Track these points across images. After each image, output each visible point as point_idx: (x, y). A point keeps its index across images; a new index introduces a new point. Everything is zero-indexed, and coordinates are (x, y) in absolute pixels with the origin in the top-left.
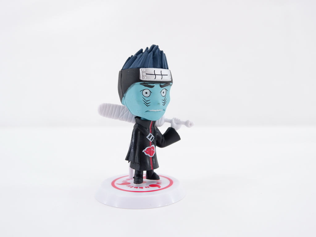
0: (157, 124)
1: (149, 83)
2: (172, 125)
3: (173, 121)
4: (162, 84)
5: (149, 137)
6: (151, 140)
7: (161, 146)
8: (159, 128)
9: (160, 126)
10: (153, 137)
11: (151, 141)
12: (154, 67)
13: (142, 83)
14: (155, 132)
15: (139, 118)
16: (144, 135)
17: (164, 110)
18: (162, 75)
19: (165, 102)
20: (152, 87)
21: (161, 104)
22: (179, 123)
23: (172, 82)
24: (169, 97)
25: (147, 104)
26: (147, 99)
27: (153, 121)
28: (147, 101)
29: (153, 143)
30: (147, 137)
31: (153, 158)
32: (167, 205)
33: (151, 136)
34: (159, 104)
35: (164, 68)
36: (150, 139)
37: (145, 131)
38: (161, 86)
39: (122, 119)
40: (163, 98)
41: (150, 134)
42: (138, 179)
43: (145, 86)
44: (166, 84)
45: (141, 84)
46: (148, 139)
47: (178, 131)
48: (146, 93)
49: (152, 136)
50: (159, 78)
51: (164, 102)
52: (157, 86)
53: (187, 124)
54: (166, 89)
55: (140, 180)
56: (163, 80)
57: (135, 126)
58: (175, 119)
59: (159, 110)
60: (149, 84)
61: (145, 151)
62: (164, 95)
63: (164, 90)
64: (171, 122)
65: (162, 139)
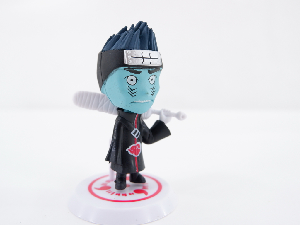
0: (143, 116)
1: (135, 68)
2: (160, 117)
3: (162, 113)
4: (151, 70)
5: (134, 133)
6: (137, 136)
7: (147, 142)
8: (145, 121)
9: (146, 118)
10: (139, 133)
11: (137, 138)
12: (142, 48)
13: (126, 67)
14: (141, 126)
15: (122, 110)
16: (128, 130)
17: (153, 101)
18: (151, 58)
19: (154, 91)
20: (139, 73)
21: (150, 93)
22: (169, 115)
23: (161, 66)
24: (159, 84)
25: (132, 94)
26: (132, 88)
27: (139, 114)
28: (133, 90)
29: (139, 140)
30: (132, 133)
31: (138, 157)
32: (157, 219)
33: (136, 131)
34: (147, 93)
35: (153, 49)
36: (135, 136)
37: (129, 126)
38: (150, 72)
39: (102, 110)
40: (152, 87)
41: (135, 129)
42: (121, 183)
43: (130, 72)
44: (155, 69)
45: (125, 69)
46: (133, 135)
47: (168, 125)
48: (132, 80)
49: (138, 131)
50: (147, 62)
51: (152, 91)
52: (145, 72)
53: (178, 116)
54: (155, 76)
55: (123, 185)
56: (152, 64)
57: (117, 120)
58: (165, 111)
59: (147, 101)
60: (135, 70)
61: (129, 150)
62: (152, 82)
63: (153, 77)
64: (159, 113)
65: (150, 135)
